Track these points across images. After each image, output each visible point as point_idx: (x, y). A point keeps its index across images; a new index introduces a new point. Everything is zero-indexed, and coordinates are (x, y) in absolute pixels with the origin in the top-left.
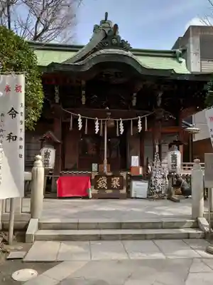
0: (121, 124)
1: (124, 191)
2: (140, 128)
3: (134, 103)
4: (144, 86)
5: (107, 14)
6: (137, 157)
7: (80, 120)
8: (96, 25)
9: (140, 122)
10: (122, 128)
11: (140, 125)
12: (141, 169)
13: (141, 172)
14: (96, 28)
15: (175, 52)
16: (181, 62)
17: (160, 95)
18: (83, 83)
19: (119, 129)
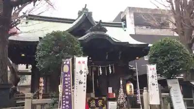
0: (100, 69)
1: (105, 108)
2: (110, 71)
3: (107, 58)
5: (86, 5)
6: (111, 88)
8: (80, 11)
9: (110, 68)
10: (101, 70)
11: (110, 70)
12: (114, 94)
13: (114, 96)
14: (80, 13)
15: (121, 24)
16: (125, 30)
17: (120, 53)
19: (100, 72)
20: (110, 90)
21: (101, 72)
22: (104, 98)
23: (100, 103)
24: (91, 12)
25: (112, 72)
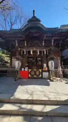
1: (40, 76)
2: (45, 53)
20: (45, 65)
21: (39, 54)
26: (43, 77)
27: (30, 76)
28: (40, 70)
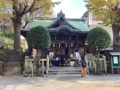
1: (69, 64)
3: (70, 39)
4: (73, 35)
5: (61, 10)
7: (54, 44)
9: (72, 44)
14: (58, 15)
15: (83, 19)
16: (85, 23)
17: (78, 36)
18: (56, 34)
20: (72, 56)
21: (67, 46)
22: (69, 60)
23: (66, 62)
24: (64, 14)
25: (73, 46)
26: (71, 65)
27: (60, 64)
28: (68, 59)
